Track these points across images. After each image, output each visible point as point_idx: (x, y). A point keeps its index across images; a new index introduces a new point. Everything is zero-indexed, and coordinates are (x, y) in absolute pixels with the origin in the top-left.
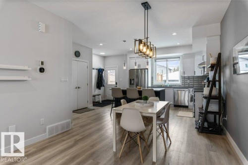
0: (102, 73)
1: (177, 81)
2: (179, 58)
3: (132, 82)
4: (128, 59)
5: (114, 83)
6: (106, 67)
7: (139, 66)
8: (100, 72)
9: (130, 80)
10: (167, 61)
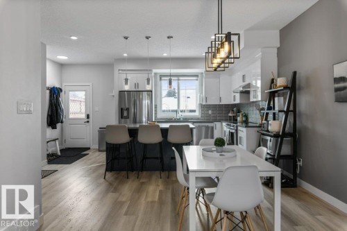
0: (58, 95)
1: (194, 111)
2: (197, 76)
3: (125, 114)
4: (116, 72)
5: (83, 116)
6: (64, 84)
7: (137, 85)
8: (55, 93)
9: (122, 111)
10: (179, 80)
